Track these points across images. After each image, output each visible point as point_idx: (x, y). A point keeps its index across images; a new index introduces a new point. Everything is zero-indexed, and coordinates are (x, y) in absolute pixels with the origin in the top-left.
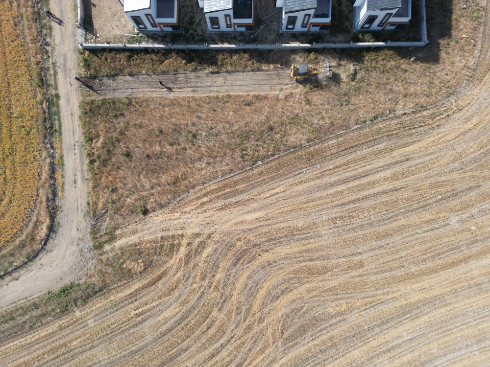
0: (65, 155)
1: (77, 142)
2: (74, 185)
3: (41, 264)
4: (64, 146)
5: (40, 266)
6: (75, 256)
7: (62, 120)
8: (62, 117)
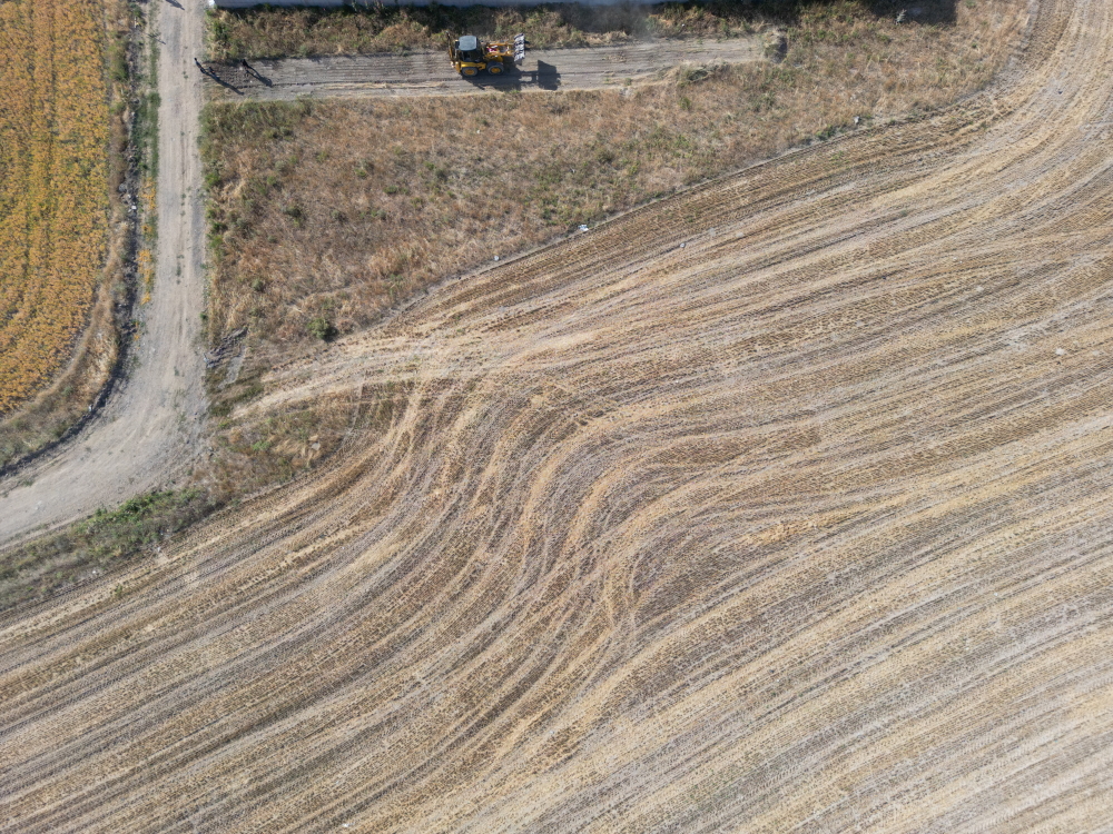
0: (161, 216)
1: (189, 189)
2: (176, 278)
3: (88, 449)
4: (161, 198)
5: (84, 453)
6: (166, 431)
7: (160, 146)
8: (161, 140)
